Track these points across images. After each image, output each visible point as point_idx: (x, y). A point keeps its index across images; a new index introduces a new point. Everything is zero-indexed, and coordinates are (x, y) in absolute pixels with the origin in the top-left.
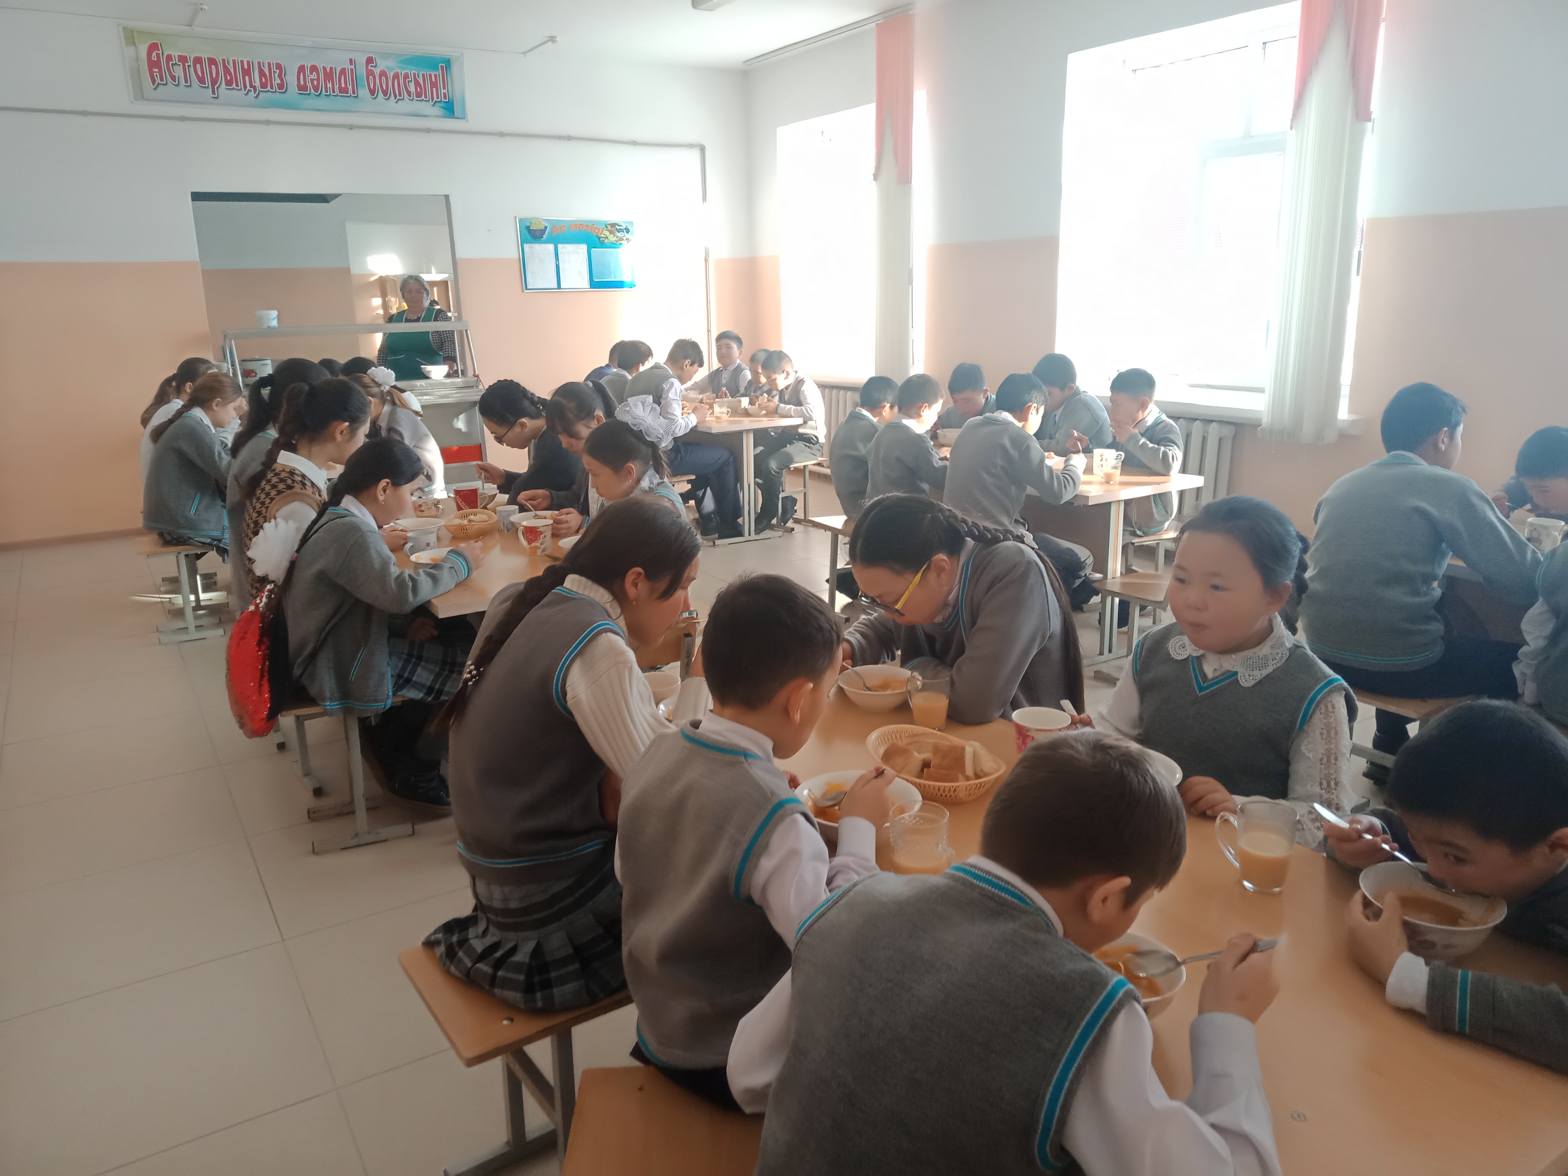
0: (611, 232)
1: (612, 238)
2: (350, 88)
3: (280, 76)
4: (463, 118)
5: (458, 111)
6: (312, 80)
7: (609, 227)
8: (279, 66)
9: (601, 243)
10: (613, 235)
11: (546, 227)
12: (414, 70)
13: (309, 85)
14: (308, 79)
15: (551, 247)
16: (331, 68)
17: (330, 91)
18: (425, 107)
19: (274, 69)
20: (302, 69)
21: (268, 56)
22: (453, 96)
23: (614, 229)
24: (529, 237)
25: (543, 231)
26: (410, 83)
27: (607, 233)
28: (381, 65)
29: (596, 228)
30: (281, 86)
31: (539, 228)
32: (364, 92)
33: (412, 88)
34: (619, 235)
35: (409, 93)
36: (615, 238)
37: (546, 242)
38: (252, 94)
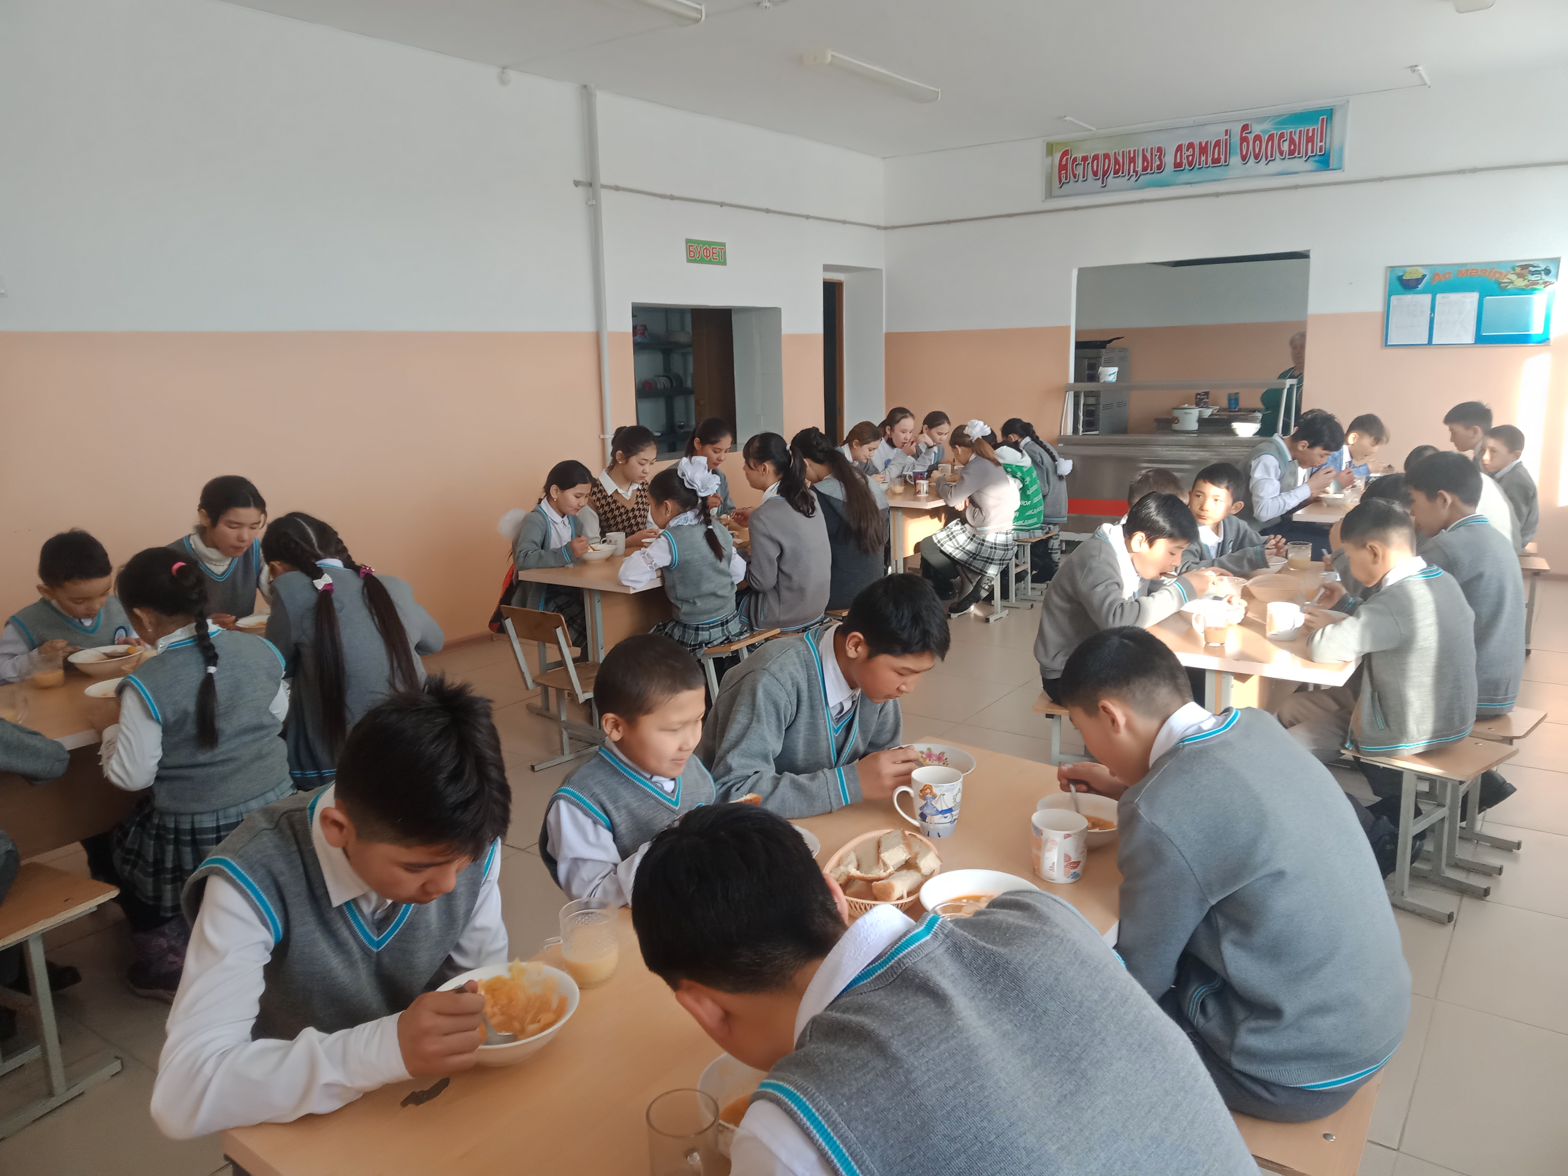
0: (1520, 276)
1: (1520, 283)
2: (1223, 158)
3: (1160, 158)
4: (1340, 168)
5: (1333, 163)
6: (1188, 157)
7: (1518, 270)
8: (1160, 150)
9: (1502, 289)
10: (1522, 279)
11: (1424, 276)
12: (1290, 128)
13: (1185, 161)
14: (1184, 156)
15: (1428, 298)
16: (1207, 142)
17: (1203, 164)
18: (1297, 164)
19: (1155, 152)
20: (1179, 148)
21: (1151, 142)
22: (1330, 150)
23: (1524, 272)
24: (1399, 287)
25: (1419, 281)
26: (1285, 143)
27: (1513, 277)
28: (1257, 129)
29: (1496, 272)
30: (1159, 167)
31: (1415, 277)
32: (1235, 160)
33: (1285, 147)
34: (1533, 278)
35: (1281, 153)
36: (1526, 282)
37: (1423, 292)
38: (1134, 178)
